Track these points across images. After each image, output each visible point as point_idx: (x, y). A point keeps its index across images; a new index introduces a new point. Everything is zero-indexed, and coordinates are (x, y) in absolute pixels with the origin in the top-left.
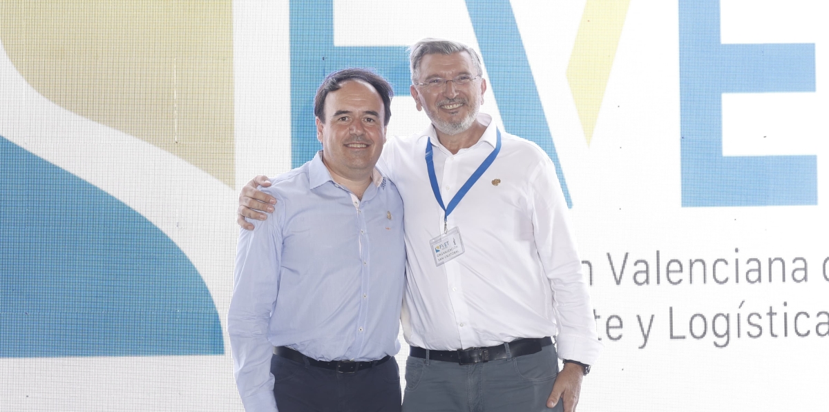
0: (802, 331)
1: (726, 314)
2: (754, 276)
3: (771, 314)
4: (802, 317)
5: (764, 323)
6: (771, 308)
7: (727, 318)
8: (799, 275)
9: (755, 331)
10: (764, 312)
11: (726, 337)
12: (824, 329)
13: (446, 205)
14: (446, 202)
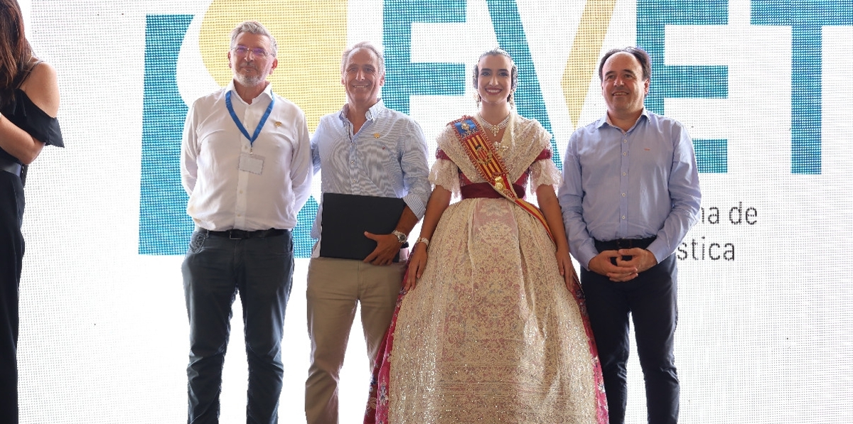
0: (715, 256)
3: (694, 244)
4: (714, 247)
5: (689, 249)
6: (694, 240)
8: (713, 219)
9: (682, 255)
12: (729, 255)
13: (251, 134)
14: (251, 132)
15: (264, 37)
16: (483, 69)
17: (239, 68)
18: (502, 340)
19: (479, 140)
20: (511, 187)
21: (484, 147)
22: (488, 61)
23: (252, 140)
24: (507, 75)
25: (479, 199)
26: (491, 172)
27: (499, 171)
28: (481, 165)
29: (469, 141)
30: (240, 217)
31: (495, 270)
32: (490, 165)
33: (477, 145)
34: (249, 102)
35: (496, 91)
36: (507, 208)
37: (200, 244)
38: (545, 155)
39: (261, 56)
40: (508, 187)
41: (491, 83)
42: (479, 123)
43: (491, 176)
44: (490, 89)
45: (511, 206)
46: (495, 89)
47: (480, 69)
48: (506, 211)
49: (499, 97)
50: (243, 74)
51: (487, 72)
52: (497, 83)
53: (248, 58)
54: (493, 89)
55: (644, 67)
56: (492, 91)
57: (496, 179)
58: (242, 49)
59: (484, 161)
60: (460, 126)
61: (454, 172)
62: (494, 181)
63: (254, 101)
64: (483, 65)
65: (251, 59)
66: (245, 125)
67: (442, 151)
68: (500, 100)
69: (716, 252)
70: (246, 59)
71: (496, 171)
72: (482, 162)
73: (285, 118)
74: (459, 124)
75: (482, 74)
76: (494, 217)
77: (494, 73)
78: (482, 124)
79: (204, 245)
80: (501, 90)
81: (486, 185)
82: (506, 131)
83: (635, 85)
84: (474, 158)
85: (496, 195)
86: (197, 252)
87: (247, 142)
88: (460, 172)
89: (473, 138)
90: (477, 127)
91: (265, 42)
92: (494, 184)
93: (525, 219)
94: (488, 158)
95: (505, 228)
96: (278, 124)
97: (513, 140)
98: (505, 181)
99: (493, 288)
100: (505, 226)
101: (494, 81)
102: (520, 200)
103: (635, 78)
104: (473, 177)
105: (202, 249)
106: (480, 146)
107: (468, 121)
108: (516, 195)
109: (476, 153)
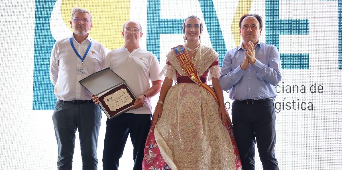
0: (303, 108)
1: (279, 102)
2: (288, 91)
3: (294, 103)
4: (303, 104)
5: (292, 105)
6: (294, 100)
7: (280, 103)
8: (303, 91)
9: (289, 108)
10: (291, 102)
11: (279, 110)
12: (310, 108)
13: (82, 57)
14: (82, 56)
15: (87, 14)
16: (188, 25)
17: (77, 28)
18: (191, 149)
19: (185, 56)
20: (199, 78)
21: (187, 60)
22: (190, 21)
23: (83, 59)
24: (198, 27)
25: (184, 84)
26: (190, 71)
27: (193, 71)
28: (185, 68)
29: (180, 57)
30: (79, 94)
31: (189, 116)
32: (189, 68)
33: (184, 58)
34: (80, 43)
35: (194, 34)
36: (196, 88)
37: (60, 107)
38: (216, 63)
39: (86, 22)
40: (197, 78)
41: (191, 30)
42: (185, 48)
43: (189, 73)
44: (191, 33)
45: (198, 87)
46: (194, 33)
47: (186, 25)
48: (195, 90)
49: (195, 37)
50: (78, 30)
51: (189, 26)
52: (194, 31)
53: (81, 23)
54: (192, 33)
55: (260, 23)
56: (192, 34)
57: (192, 75)
58: (77, 20)
59: (187, 66)
60: (177, 50)
61: (174, 71)
62: (191, 75)
63: (82, 43)
64: (187, 23)
65: (82, 24)
66: (79, 53)
67: (168, 61)
68: (196, 38)
69: (304, 106)
70: (80, 24)
71: (192, 71)
72: (186, 67)
73: (96, 50)
74: (176, 49)
75: (187, 27)
76: (190, 92)
77: (193, 26)
78: (187, 49)
79: (62, 107)
80: (196, 34)
81: (187, 77)
82: (198, 52)
83: (256, 31)
84: (182, 65)
85: (192, 82)
86: (59, 110)
87: (80, 60)
88: (176, 71)
89: (182, 56)
90: (184, 50)
91: (87, 16)
92: (191, 77)
93: (204, 93)
94: (188, 65)
95: (195, 98)
96: (93, 52)
97: (200, 57)
98: (196, 75)
99: (187, 125)
100: (195, 96)
101: (193, 30)
102: (203, 84)
103: (256, 28)
104: (182, 74)
105: (61, 109)
106: (185, 59)
107: (180, 47)
108: (201, 82)
109: (183, 62)
